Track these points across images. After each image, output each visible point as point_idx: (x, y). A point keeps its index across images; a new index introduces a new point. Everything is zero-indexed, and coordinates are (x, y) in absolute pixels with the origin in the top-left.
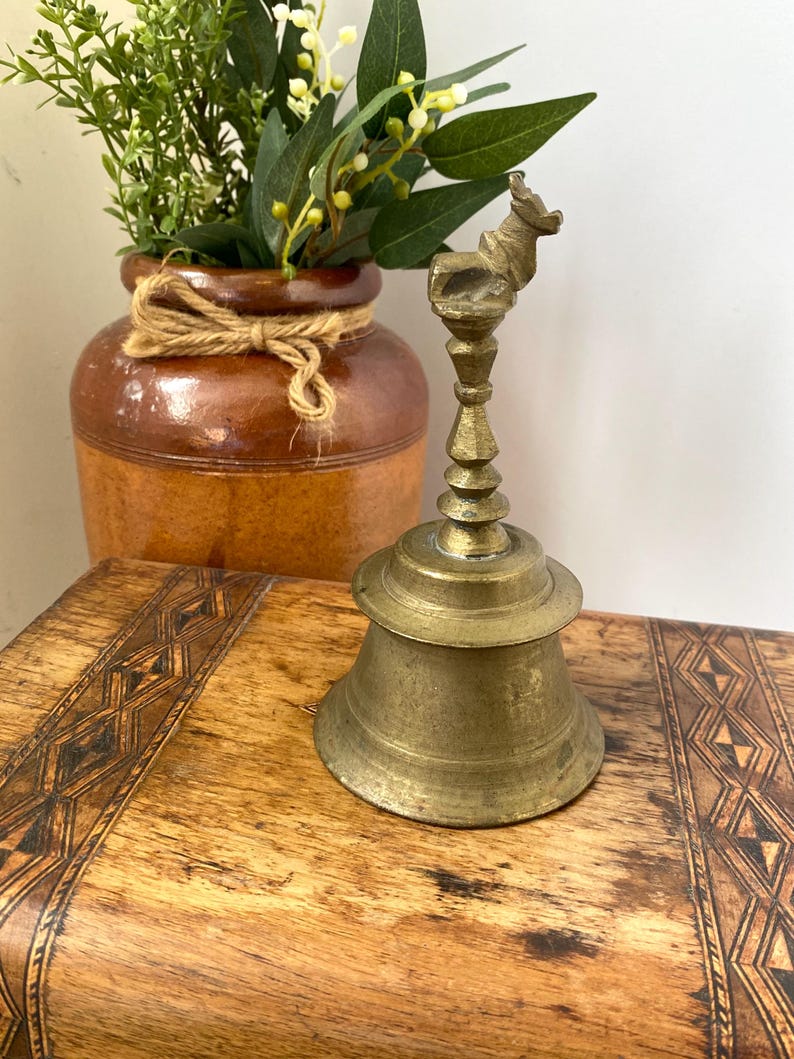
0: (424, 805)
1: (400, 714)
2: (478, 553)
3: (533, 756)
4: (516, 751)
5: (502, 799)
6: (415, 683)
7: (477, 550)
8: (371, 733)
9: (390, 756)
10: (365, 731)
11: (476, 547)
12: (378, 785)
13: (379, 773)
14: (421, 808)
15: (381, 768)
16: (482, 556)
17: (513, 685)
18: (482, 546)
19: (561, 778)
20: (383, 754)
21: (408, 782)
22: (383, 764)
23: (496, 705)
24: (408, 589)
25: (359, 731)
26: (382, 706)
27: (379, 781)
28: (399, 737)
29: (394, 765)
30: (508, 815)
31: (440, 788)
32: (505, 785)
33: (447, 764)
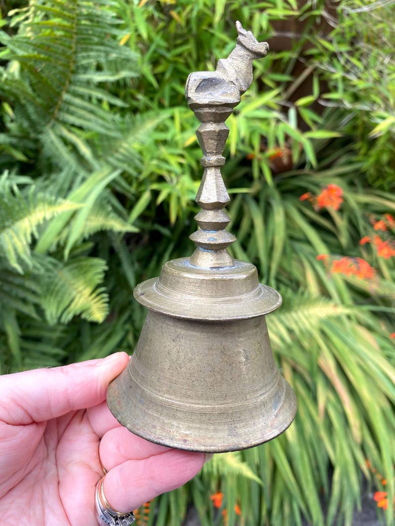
0: (186, 438)
1: (168, 375)
2: (217, 266)
3: (259, 400)
4: (248, 397)
5: (241, 431)
6: (179, 352)
7: (216, 264)
8: (148, 391)
9: (162, 406)
10: (143, 391)
11: (216, 262)
12: (154, 427)
13: (154, 418)
14: (185, 441)
15: (155, 415)
16: (220, 267)
17: (244, 350)
18: (219, 262)
19: (276, 416)
20: (157, 405)
21: (175, 423)
22: (157, 411)
23: (234, 365)
24: (174, 289)
25: (139, 391)
26: (156, 371)
27: (154, 424)
28: (168, 392)
29: (165, 412)
30: (246, 442)
31: (198, 426)
32: (242, 421)
33: (202, 408)
